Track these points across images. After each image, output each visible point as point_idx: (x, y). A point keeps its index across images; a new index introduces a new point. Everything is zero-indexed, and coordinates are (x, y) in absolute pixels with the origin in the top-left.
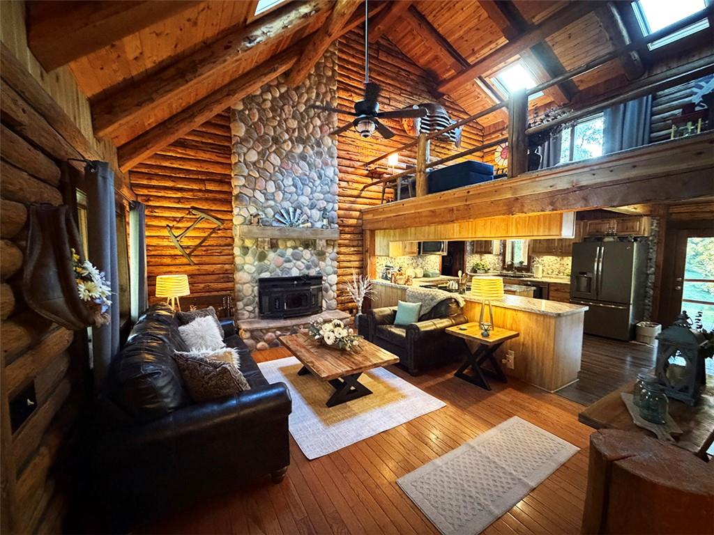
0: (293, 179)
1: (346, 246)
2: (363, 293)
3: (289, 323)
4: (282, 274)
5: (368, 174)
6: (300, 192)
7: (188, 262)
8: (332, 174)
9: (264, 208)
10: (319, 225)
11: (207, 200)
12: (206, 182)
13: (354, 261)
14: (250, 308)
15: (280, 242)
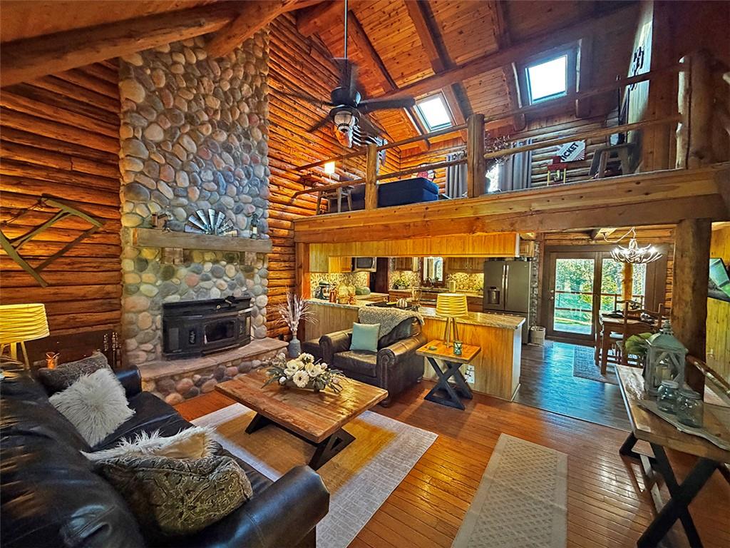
0: (213, 174)
1: (276, 260)
2: (298, 315)
3: (211, 361)
4: (197, 296)
5: (300, 179)
6: (222, 191)
7: (35, 282)
8: (263, 174)
9: (172, 208)
10: (247, 233)
11: (74, 186)
12: (73, 159)
13: (284, 278)
14: (149, 346)
15: (195, 255)
